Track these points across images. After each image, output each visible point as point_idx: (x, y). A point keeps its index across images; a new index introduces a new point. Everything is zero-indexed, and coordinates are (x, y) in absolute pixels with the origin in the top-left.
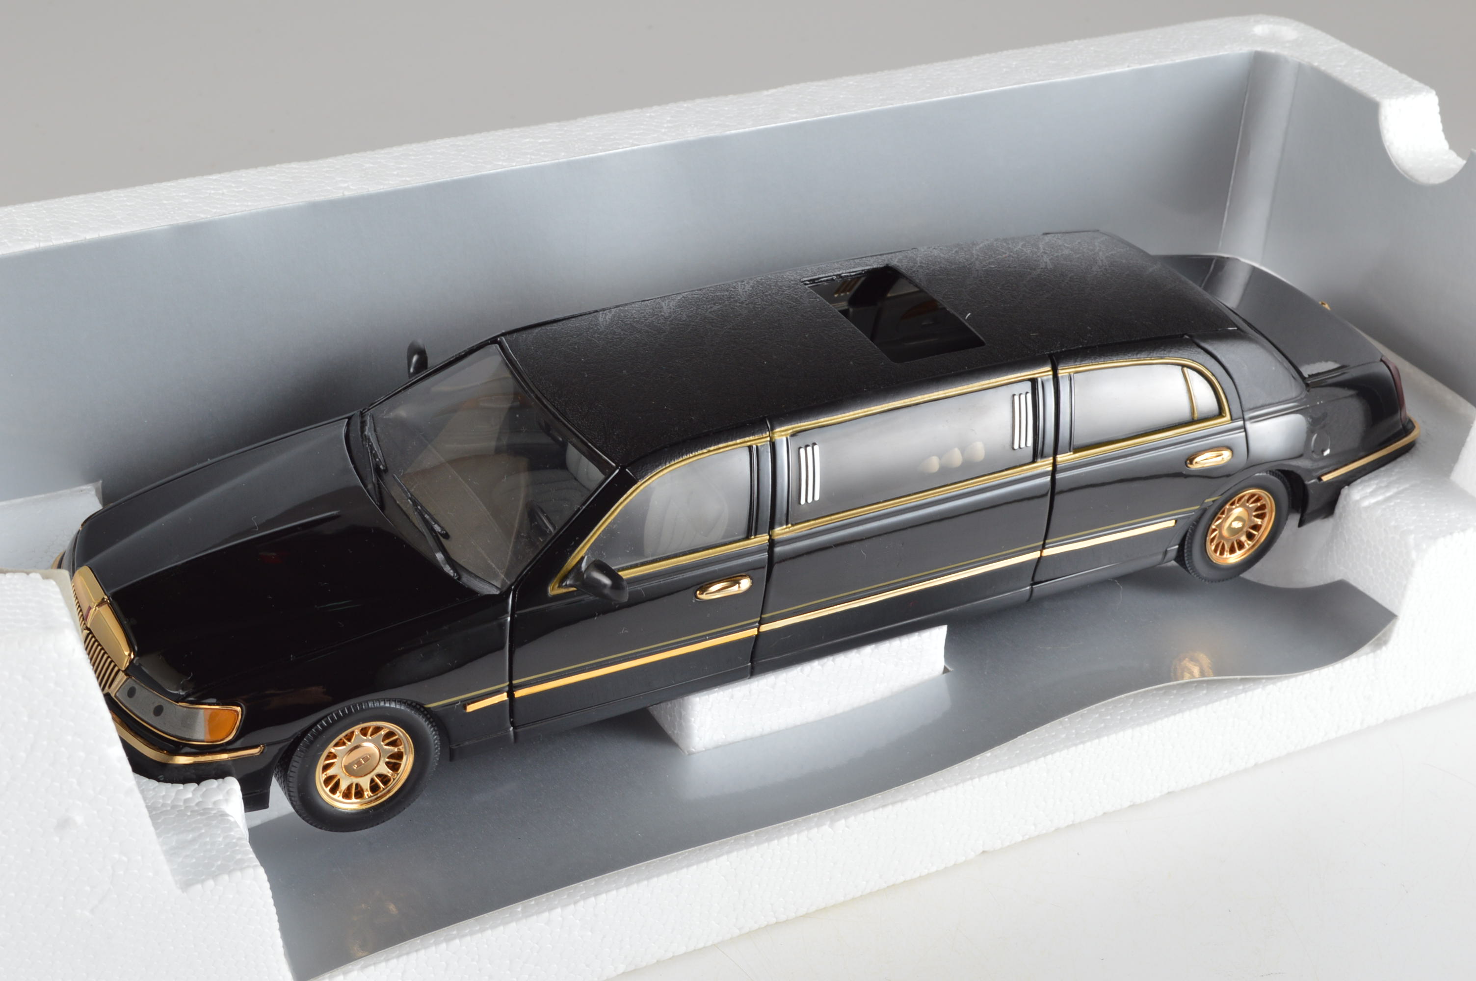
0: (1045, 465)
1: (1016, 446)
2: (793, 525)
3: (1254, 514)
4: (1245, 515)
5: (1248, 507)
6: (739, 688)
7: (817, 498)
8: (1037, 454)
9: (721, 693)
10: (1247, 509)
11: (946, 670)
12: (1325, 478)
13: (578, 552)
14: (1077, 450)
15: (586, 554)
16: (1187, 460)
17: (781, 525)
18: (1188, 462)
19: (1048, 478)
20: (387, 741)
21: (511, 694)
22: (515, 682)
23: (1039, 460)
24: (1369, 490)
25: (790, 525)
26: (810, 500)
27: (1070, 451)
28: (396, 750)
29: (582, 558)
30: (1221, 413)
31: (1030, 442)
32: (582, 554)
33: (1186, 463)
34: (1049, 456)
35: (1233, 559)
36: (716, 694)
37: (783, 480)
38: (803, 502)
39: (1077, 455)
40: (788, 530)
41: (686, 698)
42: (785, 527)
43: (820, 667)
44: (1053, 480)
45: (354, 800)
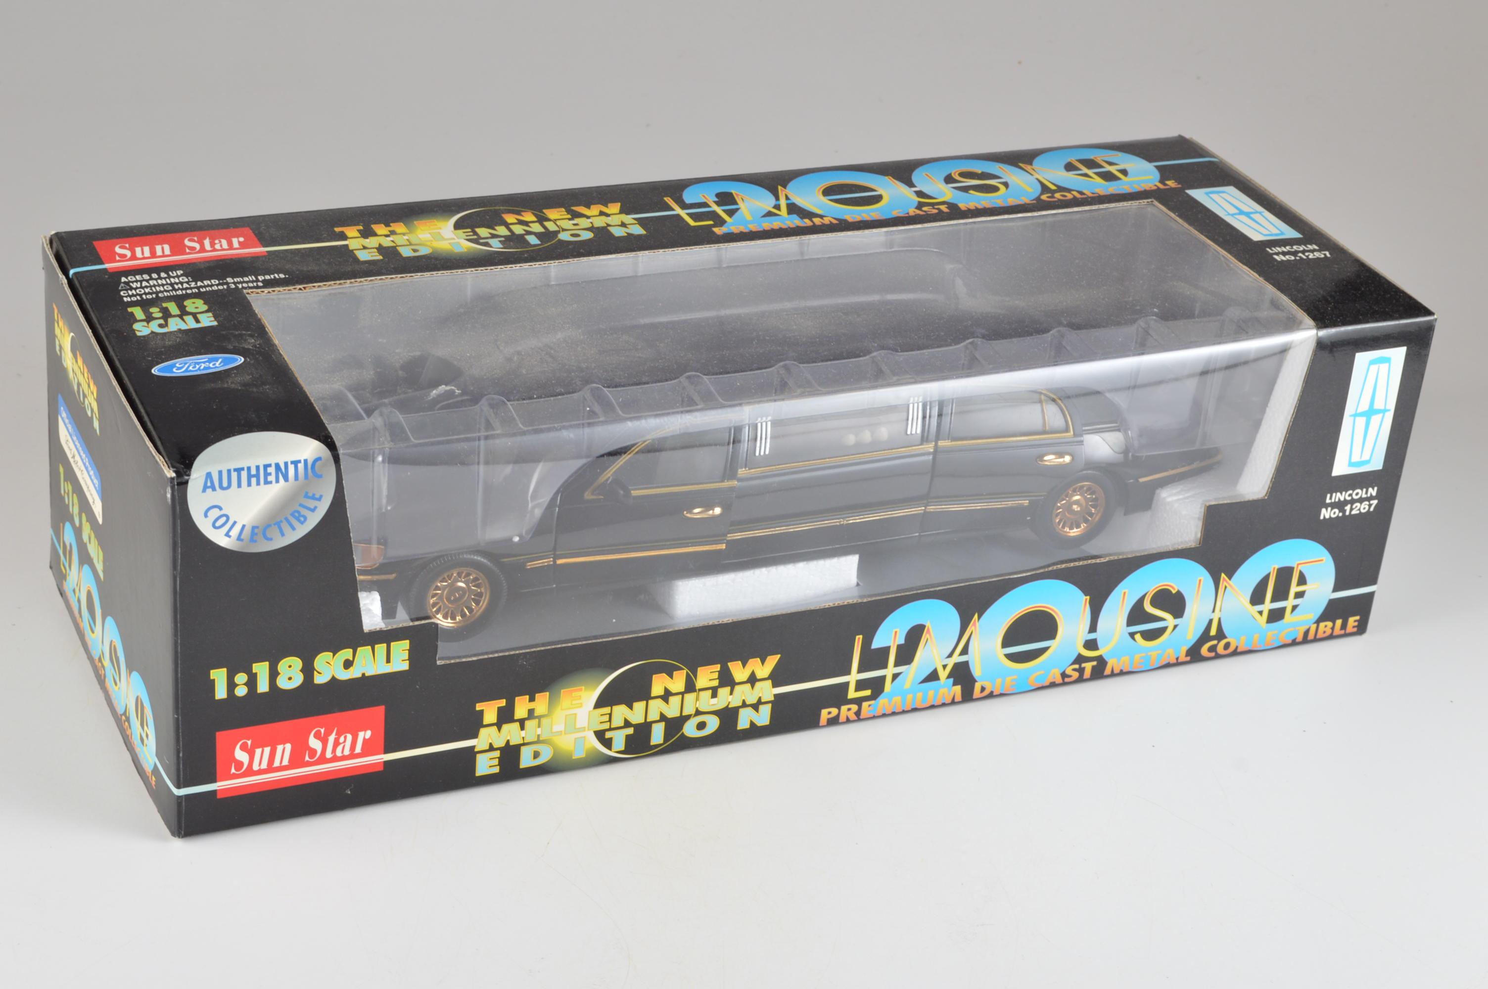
0: (930, 447)
1: (909, 432)
2: (749, 469)
3: (1090, 503)
4: (1083, 502)
5: (1086, 497)
6: (709, 579)
7: (767, 452)
8: (924, 439)
9: (697, 581)
10: (1085, 498)
11: (858, 585)
12: (1142, 480)
13: (607, 474)
14: (954, 439)
15: (612, 475)
16: (1037, 458)
17: (742, 468)
18: (1038, 460)
19: (931, 457)
20: (473, 584)
21: (554, 561)
22: (558, 553)
23: (925, 443)
24: (1174, 491)
25: (747, 469)
26: (762, 453)
27: (948, 439)
28: (479, 590)
29: (609, 478)
30: (1067, 430)
31: (919, 431)
32: (609, 475)
33: (1036, 460)
34: (932, 442)
35: (1074, 532)
36: (693, 581)
37: (745, 437)
38: (757, 454)
39: (954, 443)
40: (745, 472)
41: (673, 582)
42: (744, 469)
43: (766, 572)
44: (934, 459)
45: (449, 620)
